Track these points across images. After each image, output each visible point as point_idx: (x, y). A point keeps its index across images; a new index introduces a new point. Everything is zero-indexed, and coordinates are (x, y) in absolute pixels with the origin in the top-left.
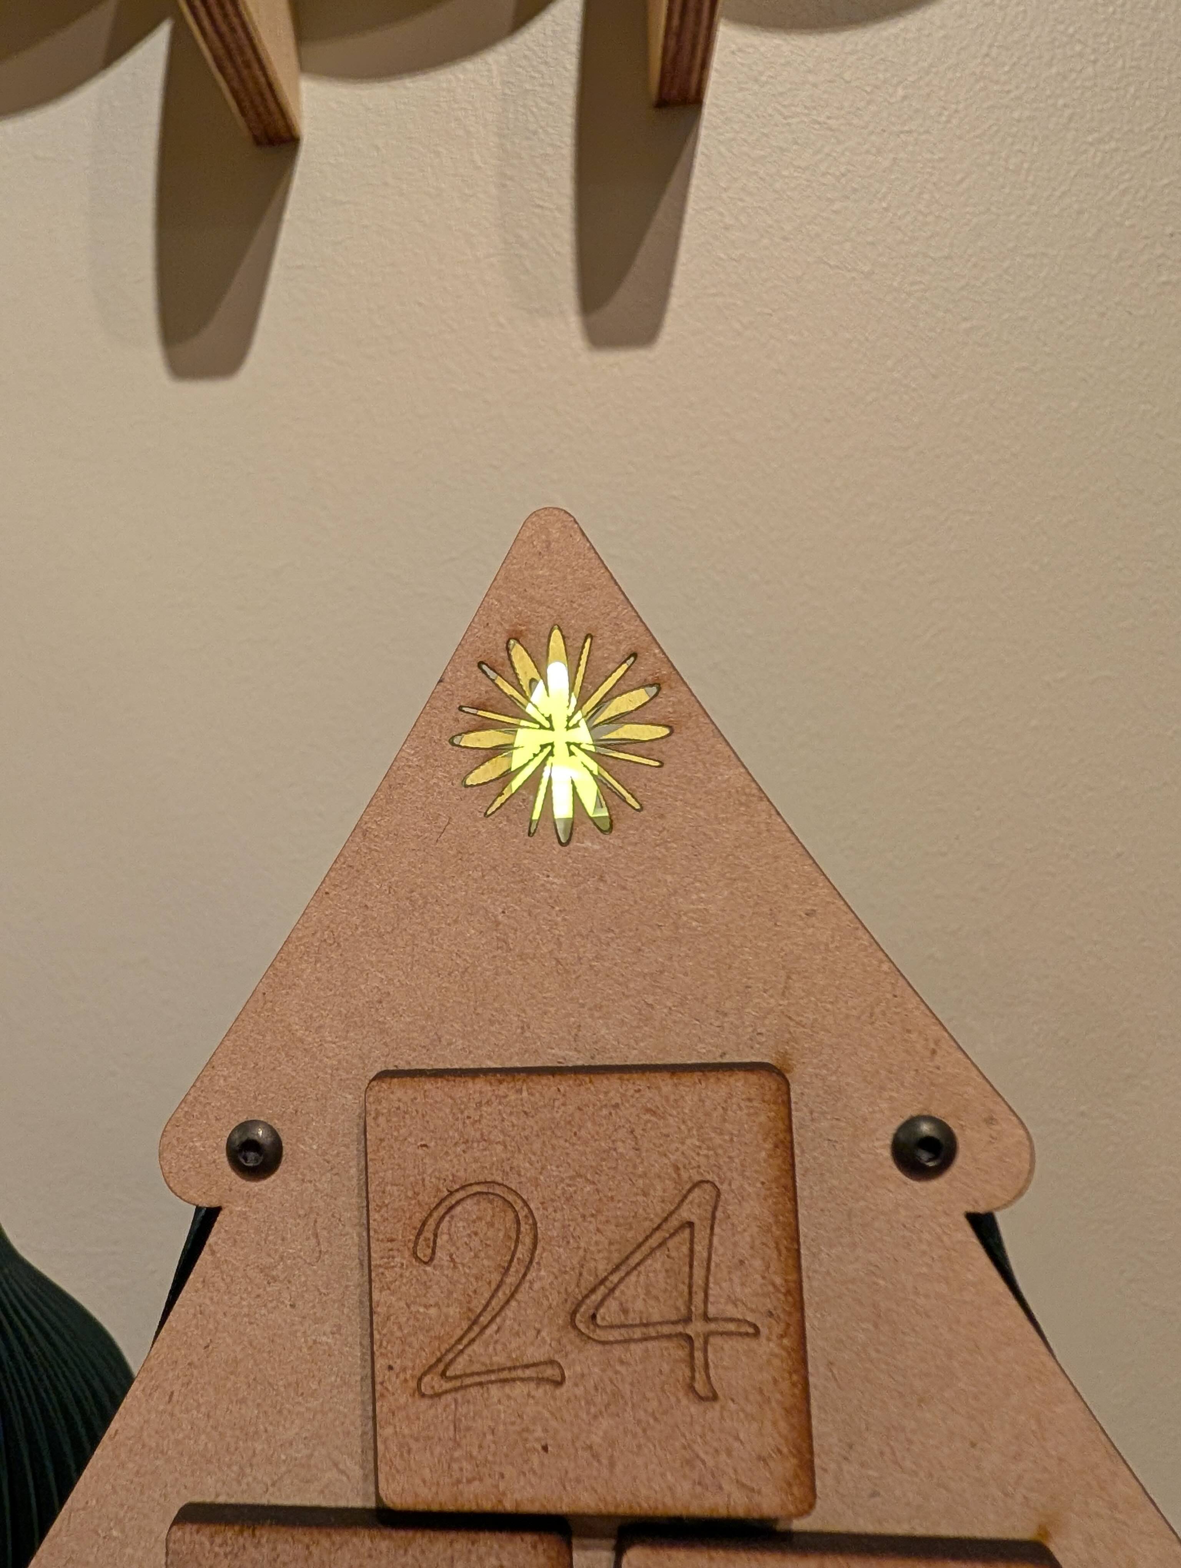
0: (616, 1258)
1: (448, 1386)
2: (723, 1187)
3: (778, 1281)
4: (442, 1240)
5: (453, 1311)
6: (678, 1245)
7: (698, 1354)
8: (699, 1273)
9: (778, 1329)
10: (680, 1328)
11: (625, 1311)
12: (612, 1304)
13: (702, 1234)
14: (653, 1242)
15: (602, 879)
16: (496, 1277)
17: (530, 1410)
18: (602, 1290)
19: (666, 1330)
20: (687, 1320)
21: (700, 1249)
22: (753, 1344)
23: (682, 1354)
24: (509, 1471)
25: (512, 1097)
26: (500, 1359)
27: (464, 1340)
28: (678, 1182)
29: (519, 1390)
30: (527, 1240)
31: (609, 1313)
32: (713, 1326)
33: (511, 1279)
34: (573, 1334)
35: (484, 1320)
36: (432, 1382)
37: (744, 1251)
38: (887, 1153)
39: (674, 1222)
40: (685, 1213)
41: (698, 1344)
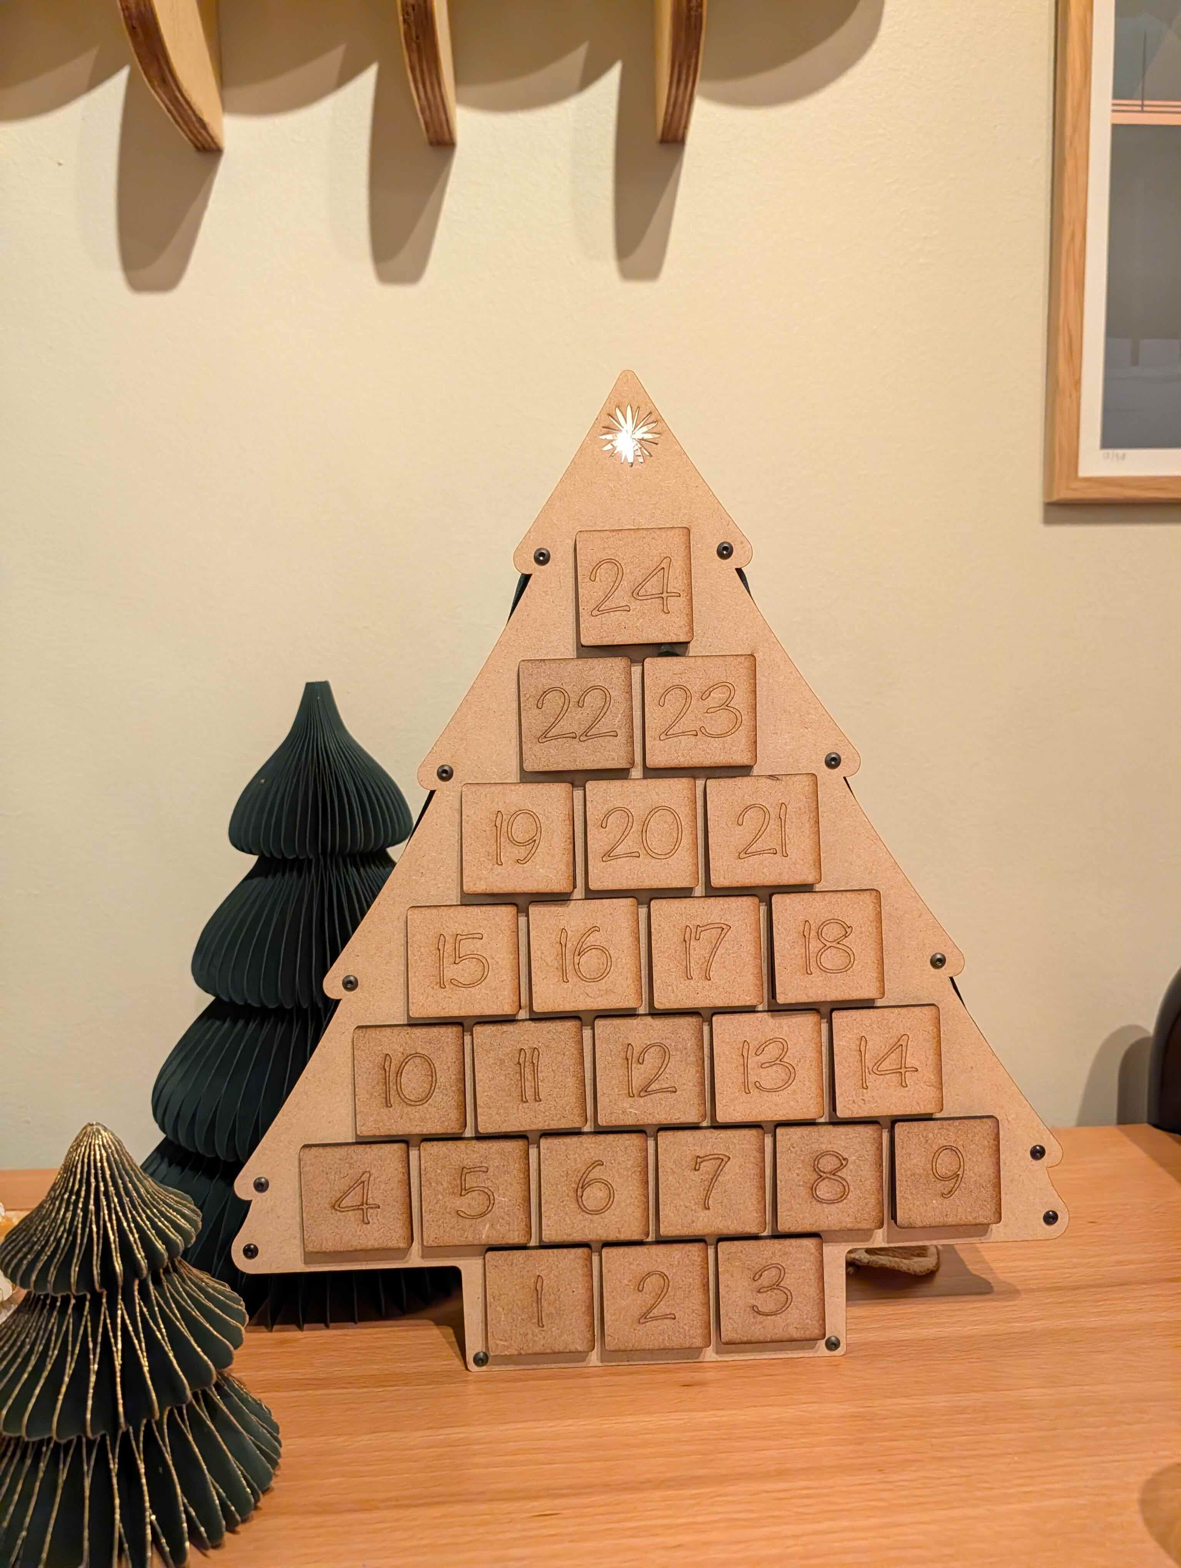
0: (644, 578)
1: (599, 613)
2: (672, 558)
3: (686, 582)
4: (598, 574)
5: (600, 593)
6: (661, 574)
7: (665, 602)
8: (665, 581)
9: (685, 594)
10: (660, 595)
11: (646, 591)
12: (643, 590)
13: (667, 570)
14: (654, 573)
15: (641, 477)
16: (612, 584)
17: (621, 618)
18: (640, 587)
19: (657, 596)
20: (662, 593)
21: (666, 575)
22: (678, 598)
23: (661, 602)
24: (616, 634)
25: (617, 536)
26: (614, 606)
27: (603, 602)
28: (661, 557)
29: (618, 613)
30: (621, 574)
31: (642, 592)
32: (669, 594)
33: (616, 584)
34: (632, 598)
35: (609, 596)
36: (595, 612)
37: (677, 574)
38: (715, 552)
39: (659, 568)
40: (662, 565)
41: (665, 599)
